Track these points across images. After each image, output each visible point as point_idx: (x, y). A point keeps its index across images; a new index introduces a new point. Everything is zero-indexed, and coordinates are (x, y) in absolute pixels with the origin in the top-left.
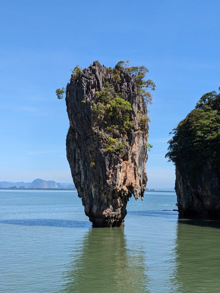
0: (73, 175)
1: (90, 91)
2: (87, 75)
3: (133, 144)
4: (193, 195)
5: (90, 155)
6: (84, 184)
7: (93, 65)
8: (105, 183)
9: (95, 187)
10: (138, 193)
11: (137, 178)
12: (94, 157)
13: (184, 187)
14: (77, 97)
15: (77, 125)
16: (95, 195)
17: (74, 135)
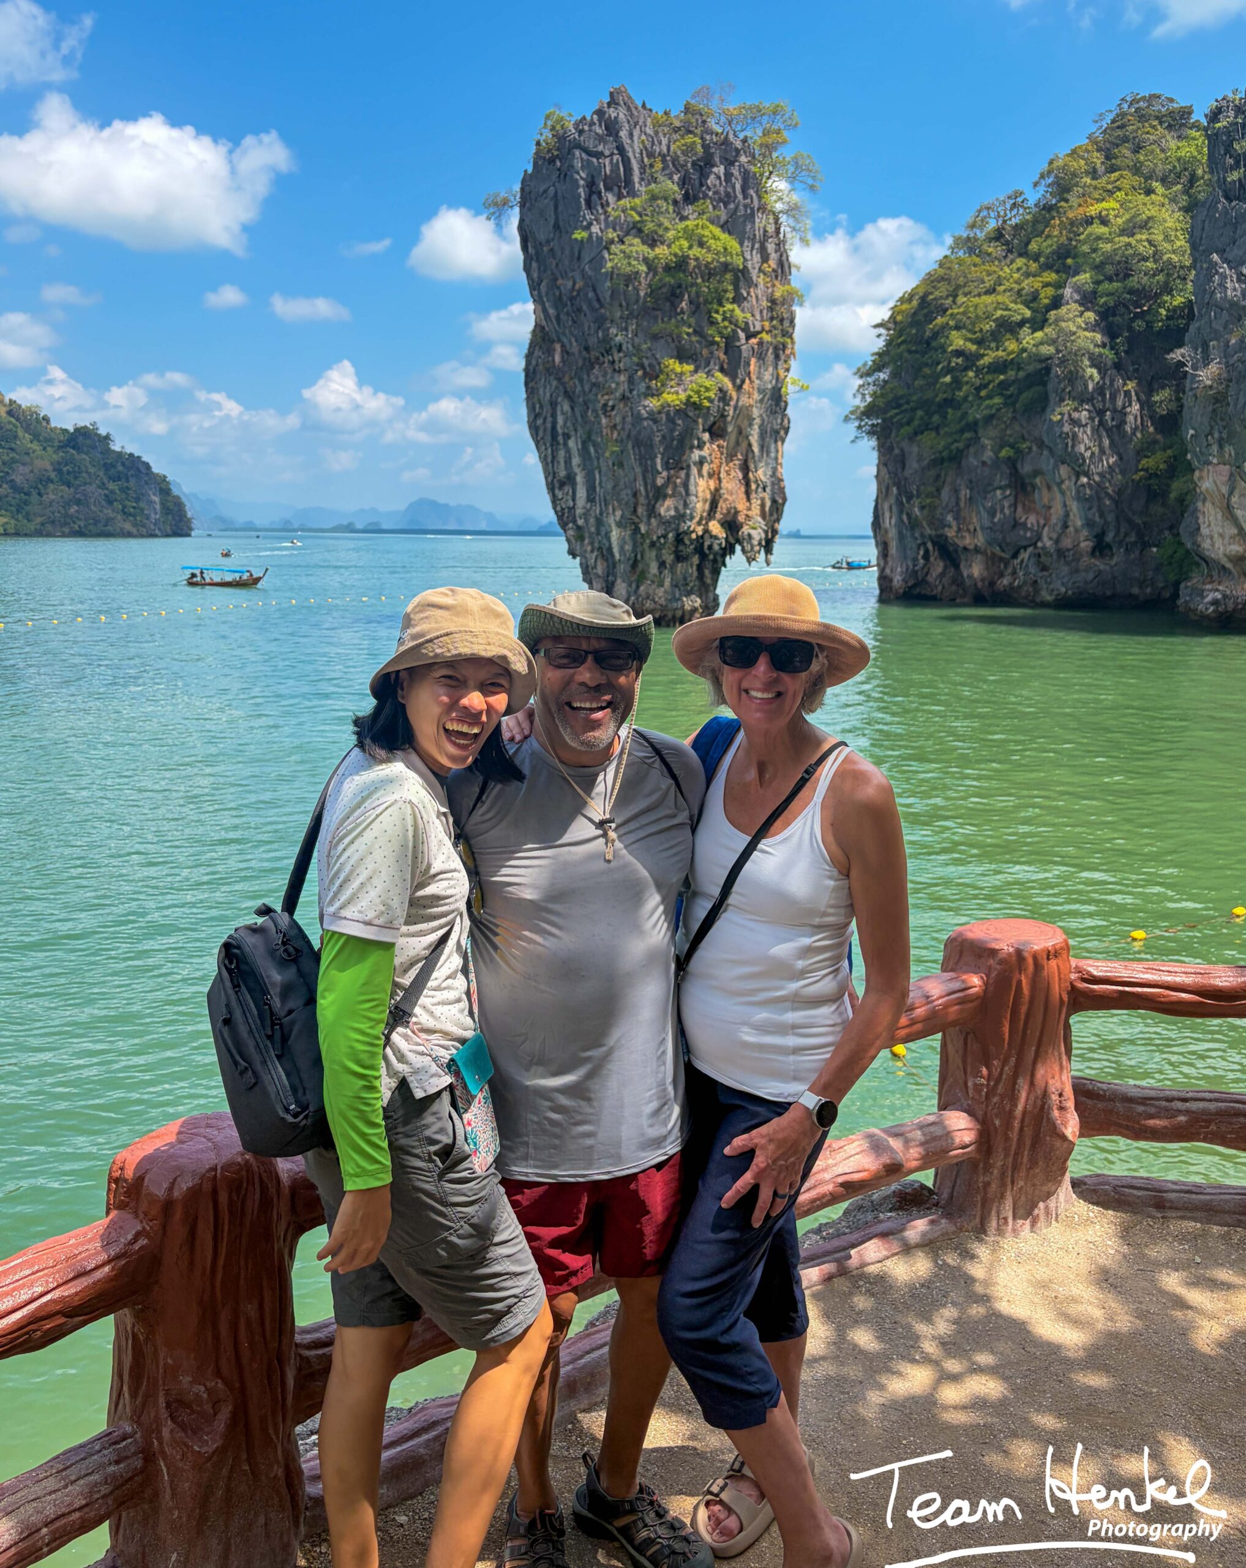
0: (551, 488)
1: (600, 197)
2: (590, 144)
3: (743, 382)
4: (930, 546)
5: (604, 421)
6: (586, 515)
7: (609, 105)
8: (652, 512)
9: (619, 525)
10: (755, 542)
11: (753, 495)
12: (615, 426)
13: (902, 521)
14: (557, 218)
15: (558, 319)
16: (622, 549)
17: (550, 352)
